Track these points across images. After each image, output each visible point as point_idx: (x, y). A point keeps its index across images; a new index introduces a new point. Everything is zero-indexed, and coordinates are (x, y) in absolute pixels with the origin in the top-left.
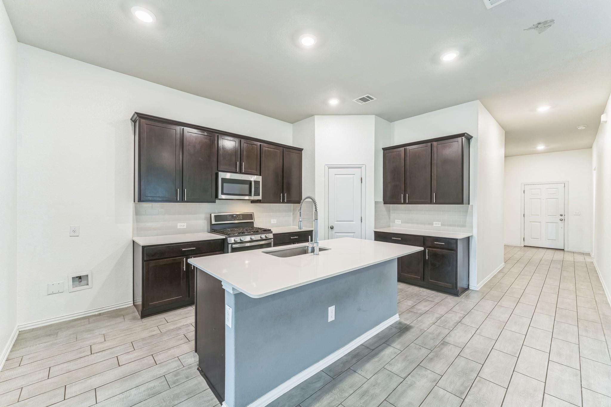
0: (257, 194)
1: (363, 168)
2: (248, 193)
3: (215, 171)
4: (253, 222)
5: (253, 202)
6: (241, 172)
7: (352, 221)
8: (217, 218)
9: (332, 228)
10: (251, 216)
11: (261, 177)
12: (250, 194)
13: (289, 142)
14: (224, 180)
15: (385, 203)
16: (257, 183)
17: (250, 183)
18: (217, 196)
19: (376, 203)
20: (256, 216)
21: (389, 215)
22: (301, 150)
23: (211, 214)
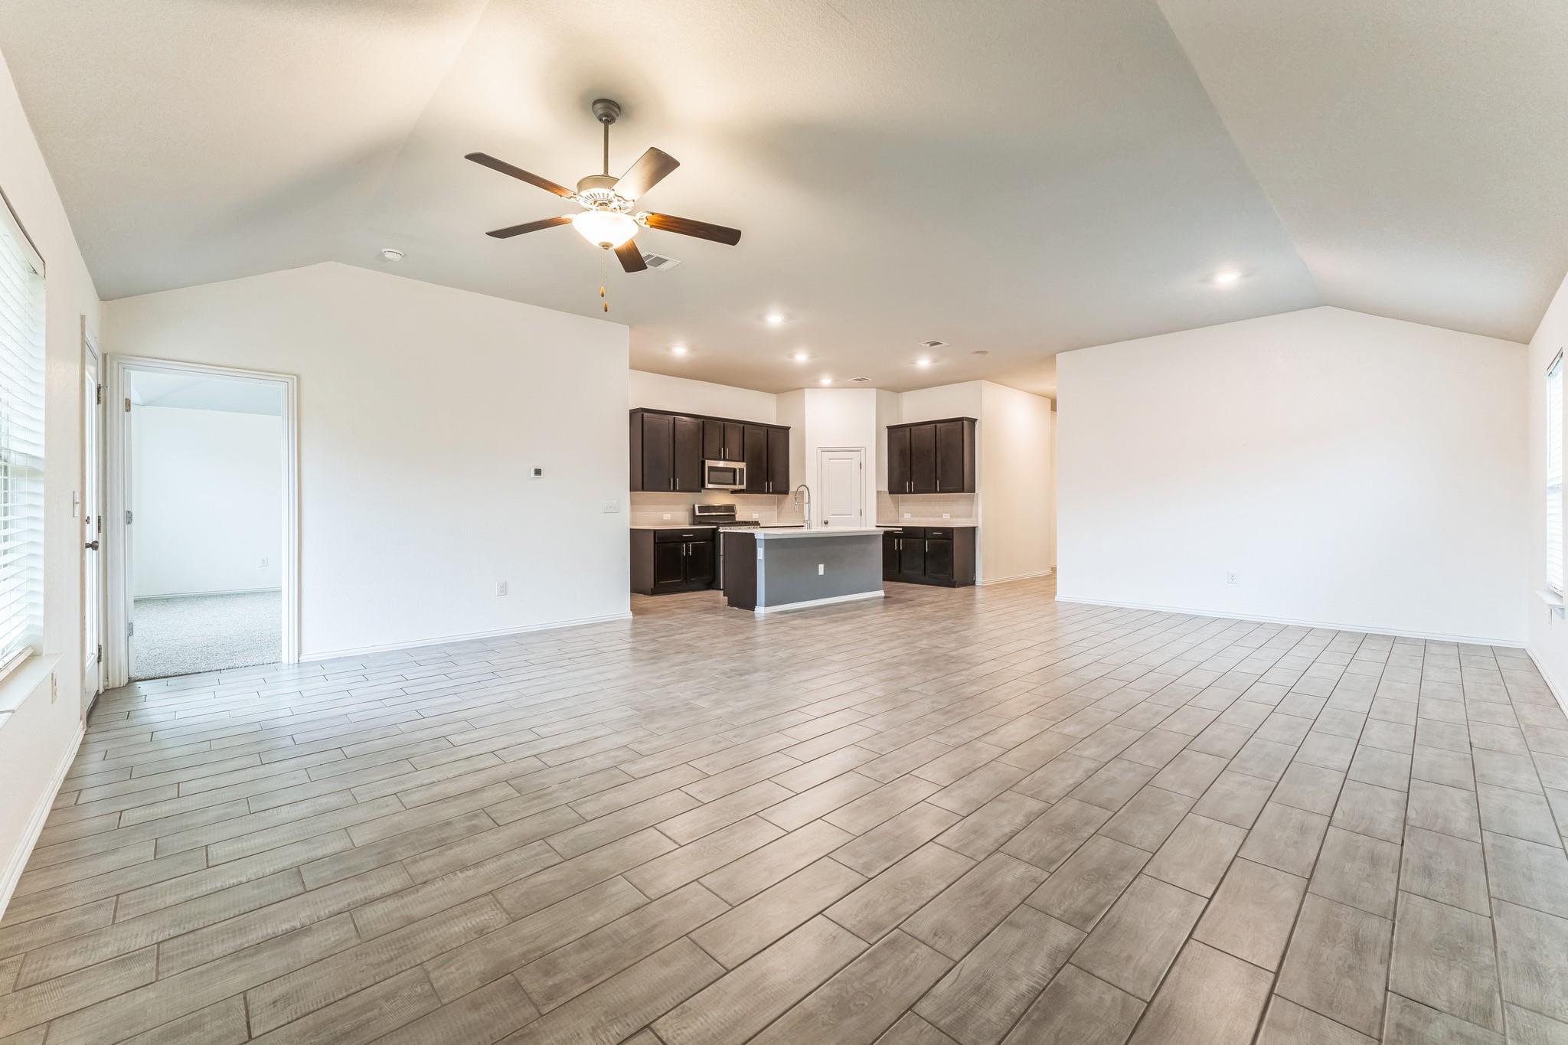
0: (741, 483)
1: (863, 451)
2: (732, 482)
3: (701, 459)
4: (734, 515)
5: (734, 492)
6: (725, 459)
7: (851, 514)
8: (702, 509)
9: (826, 523)
10: (731, 508)
11: (744, 464)
12: (735, 484)
13: (773, 421)
14: (711, 469)
15: (891, 492)
16: (741, 470)
17: (735, 470)
18: (703, 485)
19: (878, 493)
20: (738, 508)
21: (897, 507)
22: (788, 428)
23: (694, 506)
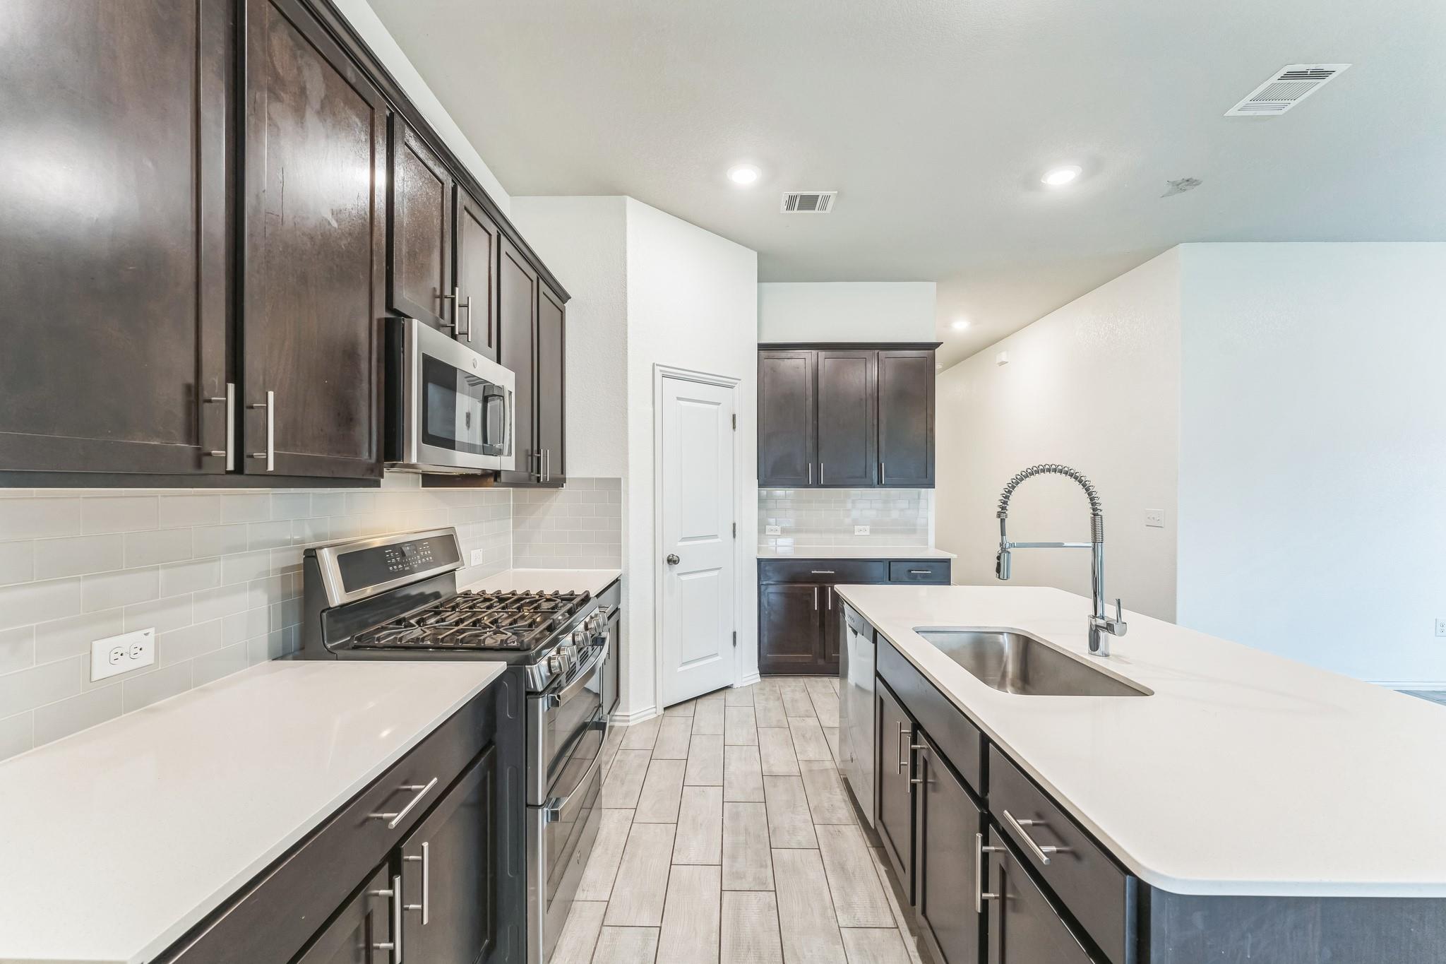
1: (737, 388)
7: (715, 536)
9: (672, 561)
15: (763, 482)
22: (564, 299)
